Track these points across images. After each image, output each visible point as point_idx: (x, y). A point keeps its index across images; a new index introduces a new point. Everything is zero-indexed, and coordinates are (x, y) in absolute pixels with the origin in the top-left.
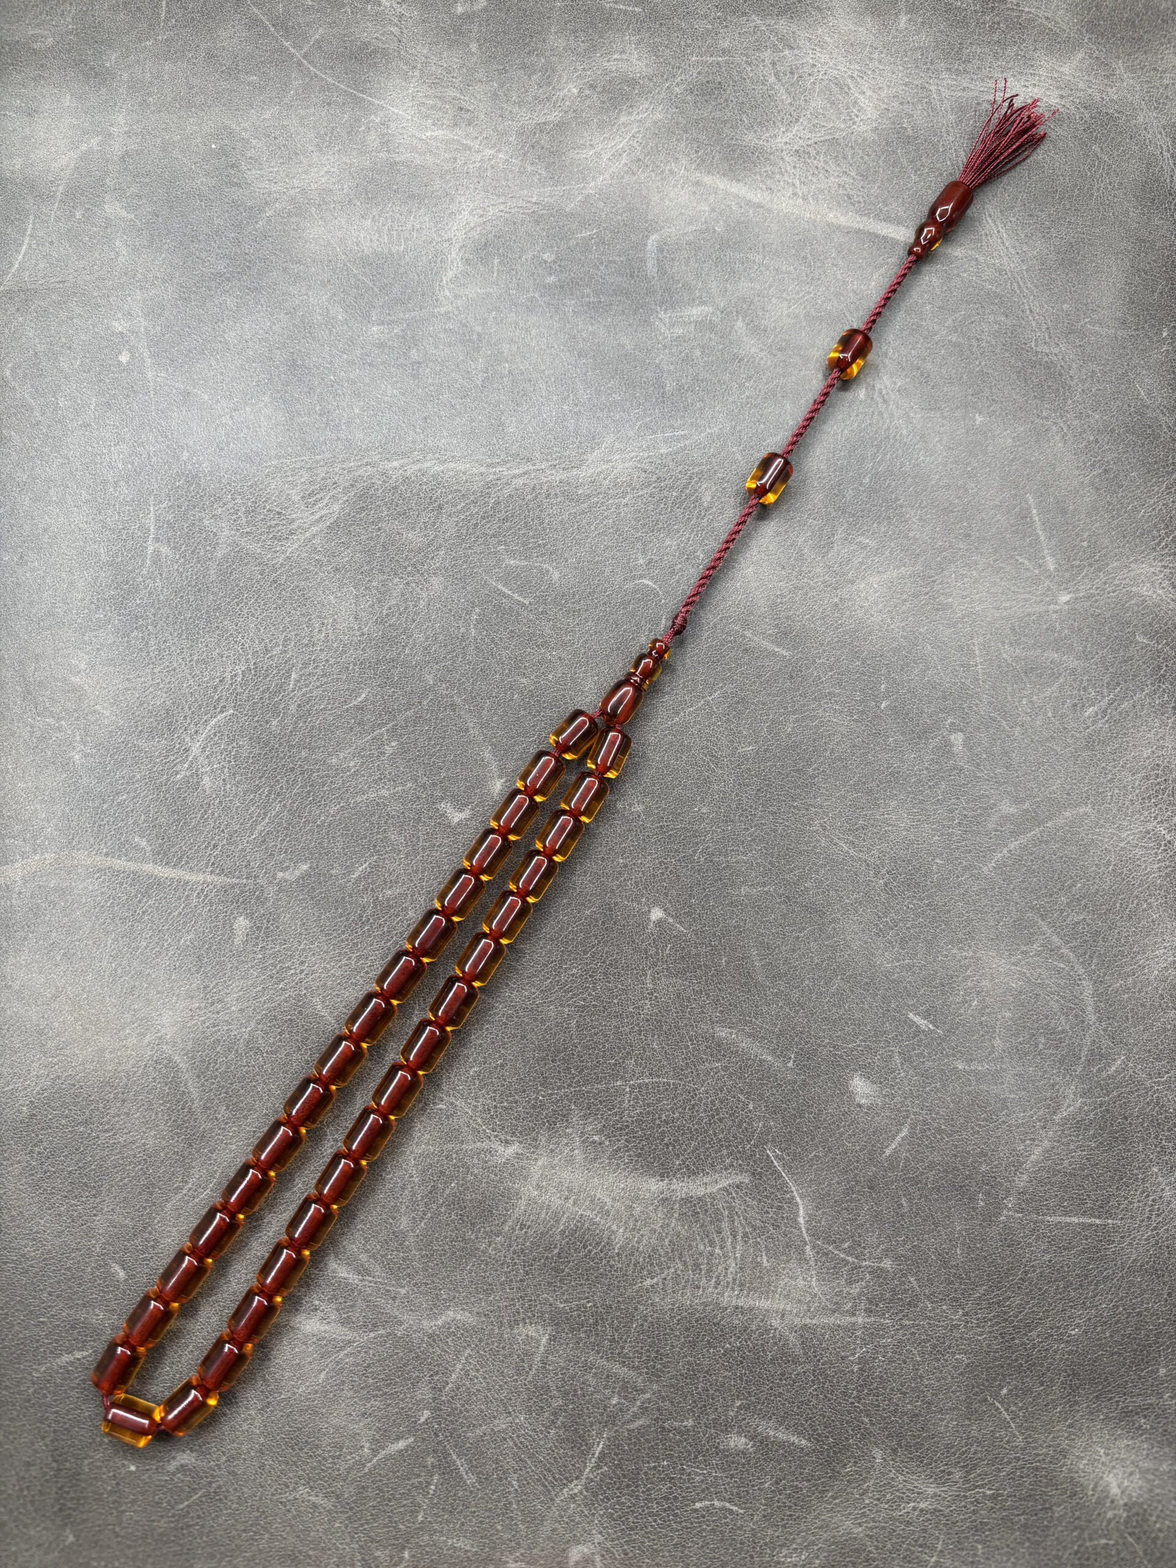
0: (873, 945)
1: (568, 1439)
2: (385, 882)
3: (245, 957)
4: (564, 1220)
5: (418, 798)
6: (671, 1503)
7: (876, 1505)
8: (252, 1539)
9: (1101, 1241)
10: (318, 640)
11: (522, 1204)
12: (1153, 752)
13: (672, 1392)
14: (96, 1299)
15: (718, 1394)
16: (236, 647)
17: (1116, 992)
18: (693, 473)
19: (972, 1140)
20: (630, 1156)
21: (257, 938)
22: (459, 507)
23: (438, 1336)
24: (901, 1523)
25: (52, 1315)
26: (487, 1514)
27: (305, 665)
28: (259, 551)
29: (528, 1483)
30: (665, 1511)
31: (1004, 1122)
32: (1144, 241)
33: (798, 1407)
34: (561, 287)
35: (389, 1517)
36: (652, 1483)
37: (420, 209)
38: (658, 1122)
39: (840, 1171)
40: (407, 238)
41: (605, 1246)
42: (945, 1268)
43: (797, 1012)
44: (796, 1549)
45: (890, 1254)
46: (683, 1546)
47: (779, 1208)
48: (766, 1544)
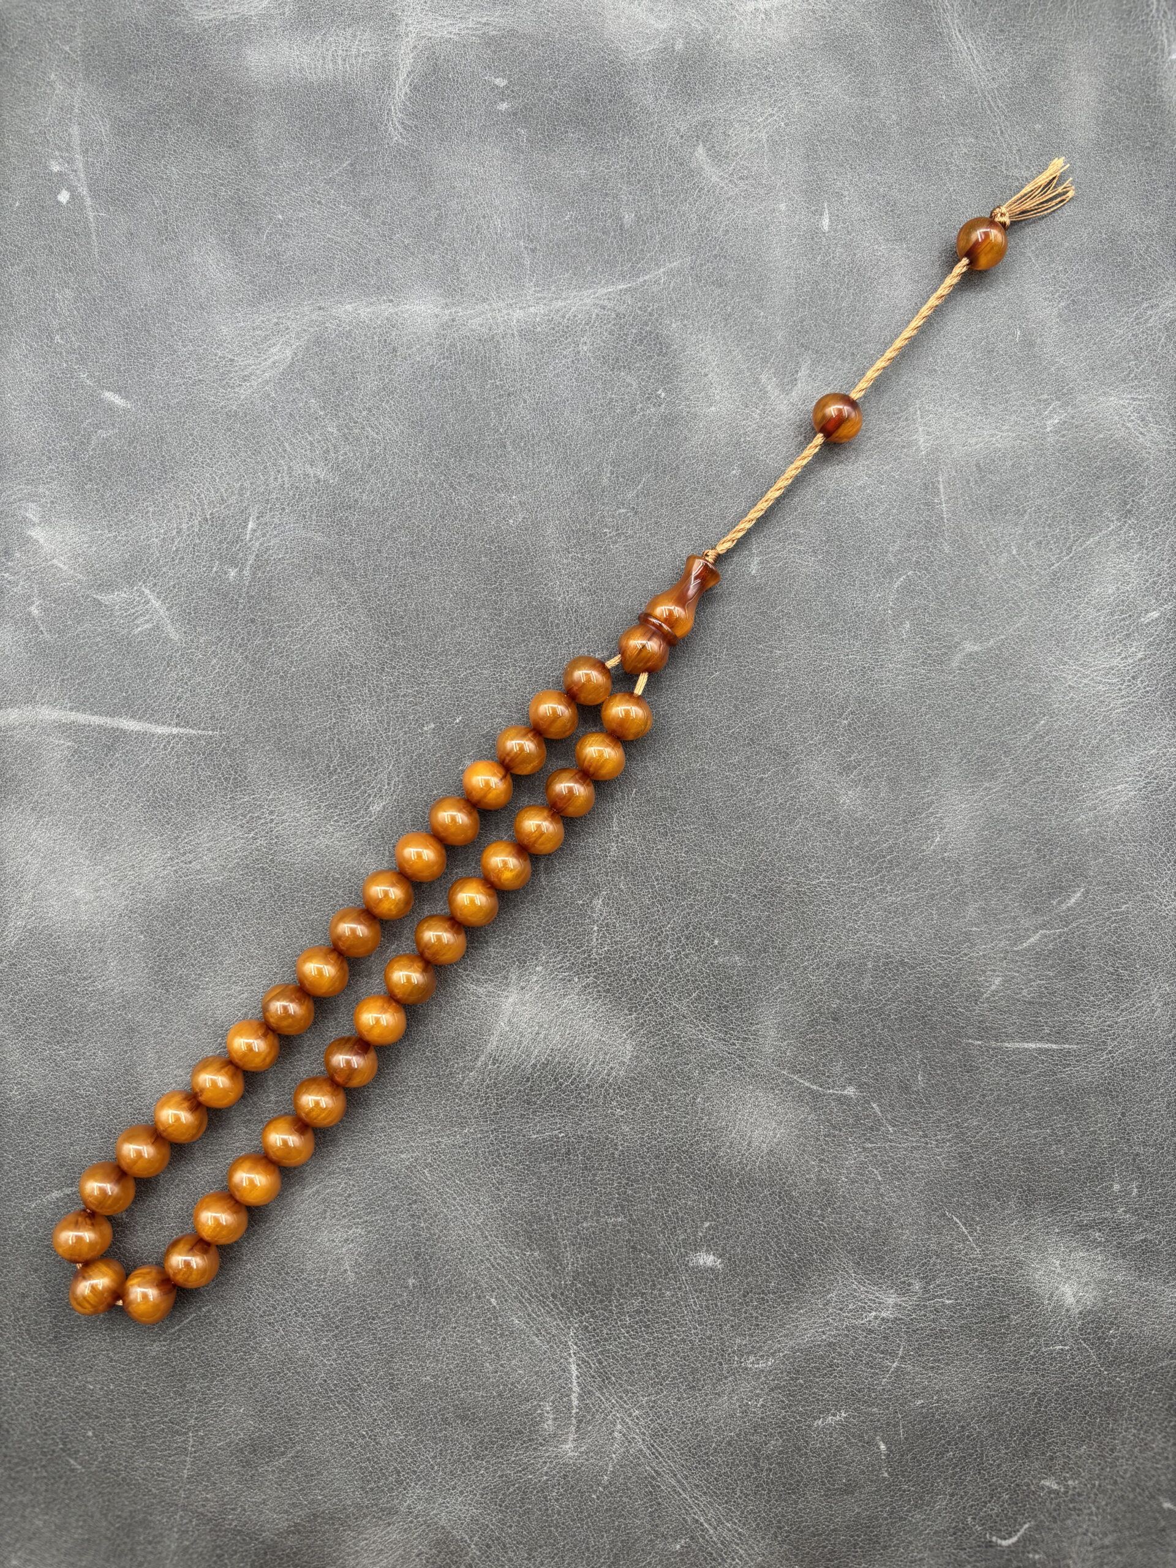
0: (836, 785)
1: (543, 1261)
2: (351, 732)
3: (214, 808)
4: (536, 1052)
5: (380, 648)
6: (643, 1316)
7: (839, 1314)
8: (242, 1359)
9: (1057, 1065)
10: (274, 488)
11: (494, 1041)
12: (1118, 589)
13: (643, 1216)
14: (83, 1138)
15: (686, 1216)
16: (192, 497)
17: (1077, 827)
18: (653, 310)
19: (933, 972)
20: (599, 991)
21: (226, 789)
22: (414, 349)
23: (415, 1167)
24: (863, 1331)
25: (41, 1155)
26: (467, 1329)
27: (261, 515)
28: (212, 399)
29: (506, 1301)
30: (637, 1323)
31: (966, 955)
32: (1120, 57)
33: (765, 1227)
34: (515, 114)
35: (374, 1334)
36: (625, 1298)
37: (365, 31)
38: (625, 958)
39: (804, 1003)
40: (352, 64)
41: (575, 1079)
42: (906, 1094)
43: (761, 851)
44: (763, 1356)
45: (853, 1083)
46: (655, 1354)
47: (745, 1040)
48: (734, 1352)
